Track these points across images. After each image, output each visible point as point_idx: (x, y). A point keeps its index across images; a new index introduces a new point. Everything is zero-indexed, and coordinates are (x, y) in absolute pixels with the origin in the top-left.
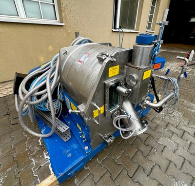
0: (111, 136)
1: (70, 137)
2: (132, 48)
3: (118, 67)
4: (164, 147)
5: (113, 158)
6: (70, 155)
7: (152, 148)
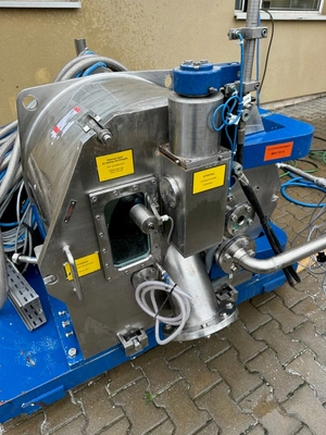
0: (138, 333)
1: (44, 320)
2: (167, 104)
3: (128, 154)
4: (301, 386)
5: (148, 389)
6: (33, 363)
7: (264, 381)
